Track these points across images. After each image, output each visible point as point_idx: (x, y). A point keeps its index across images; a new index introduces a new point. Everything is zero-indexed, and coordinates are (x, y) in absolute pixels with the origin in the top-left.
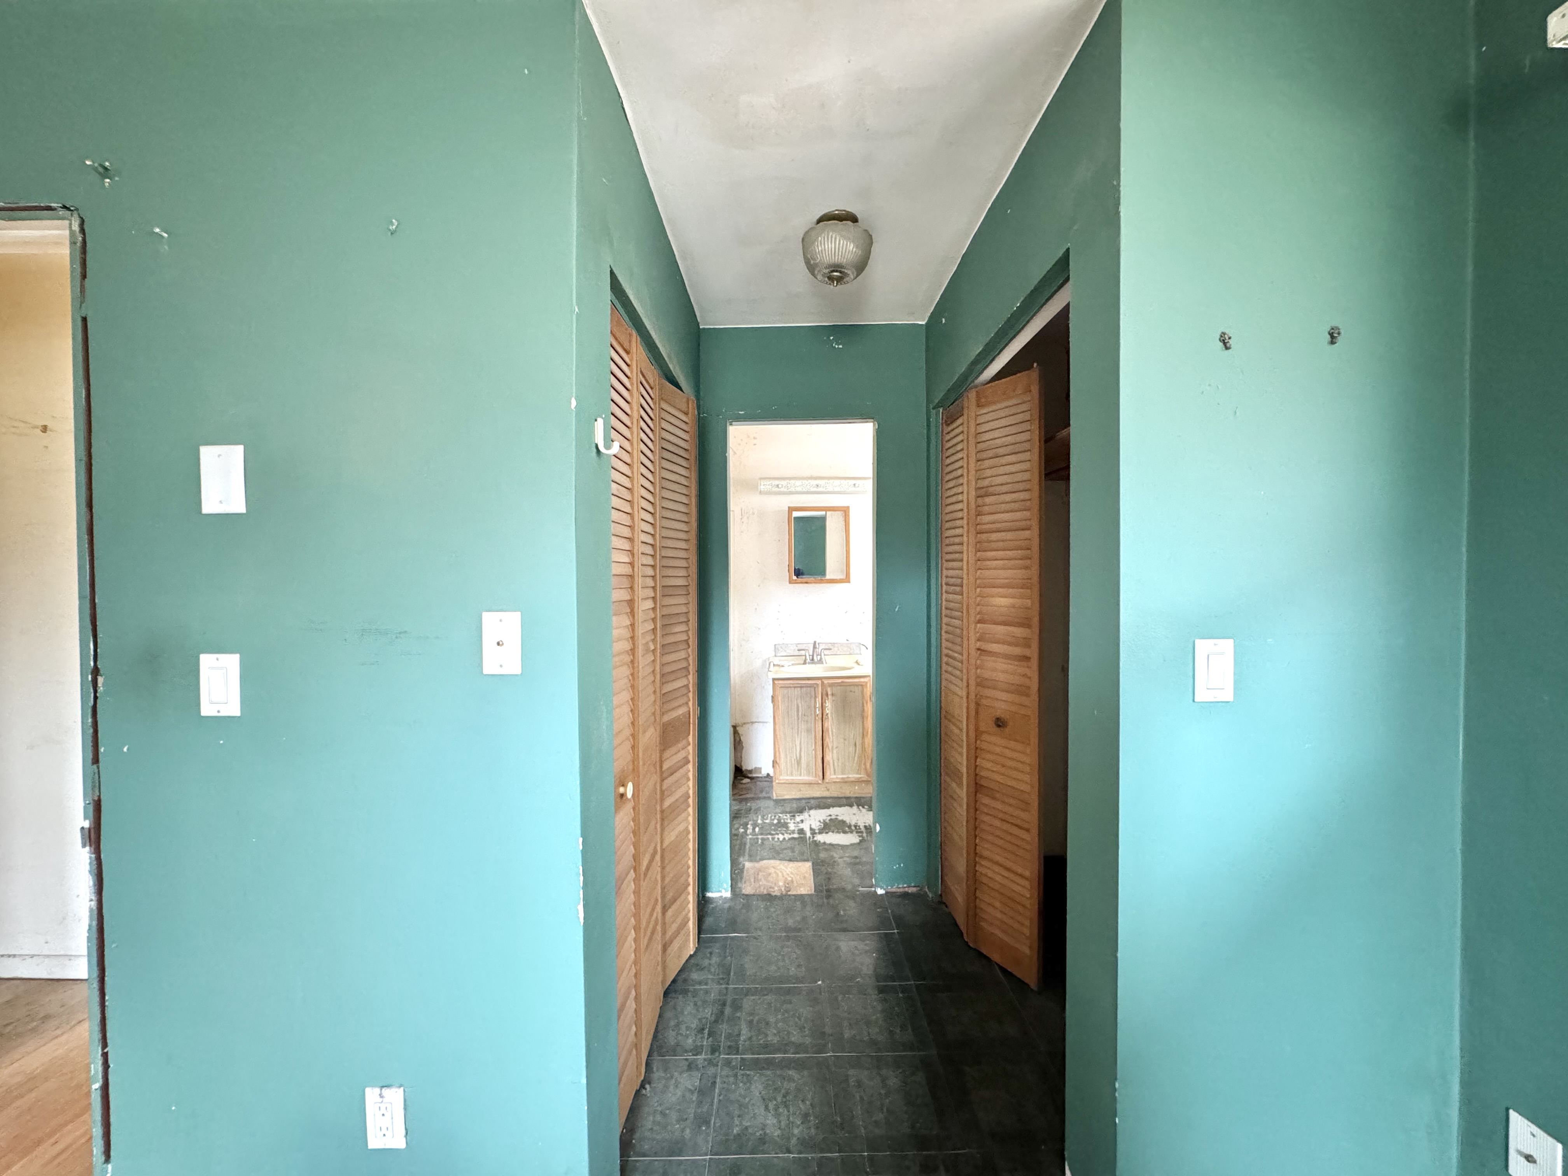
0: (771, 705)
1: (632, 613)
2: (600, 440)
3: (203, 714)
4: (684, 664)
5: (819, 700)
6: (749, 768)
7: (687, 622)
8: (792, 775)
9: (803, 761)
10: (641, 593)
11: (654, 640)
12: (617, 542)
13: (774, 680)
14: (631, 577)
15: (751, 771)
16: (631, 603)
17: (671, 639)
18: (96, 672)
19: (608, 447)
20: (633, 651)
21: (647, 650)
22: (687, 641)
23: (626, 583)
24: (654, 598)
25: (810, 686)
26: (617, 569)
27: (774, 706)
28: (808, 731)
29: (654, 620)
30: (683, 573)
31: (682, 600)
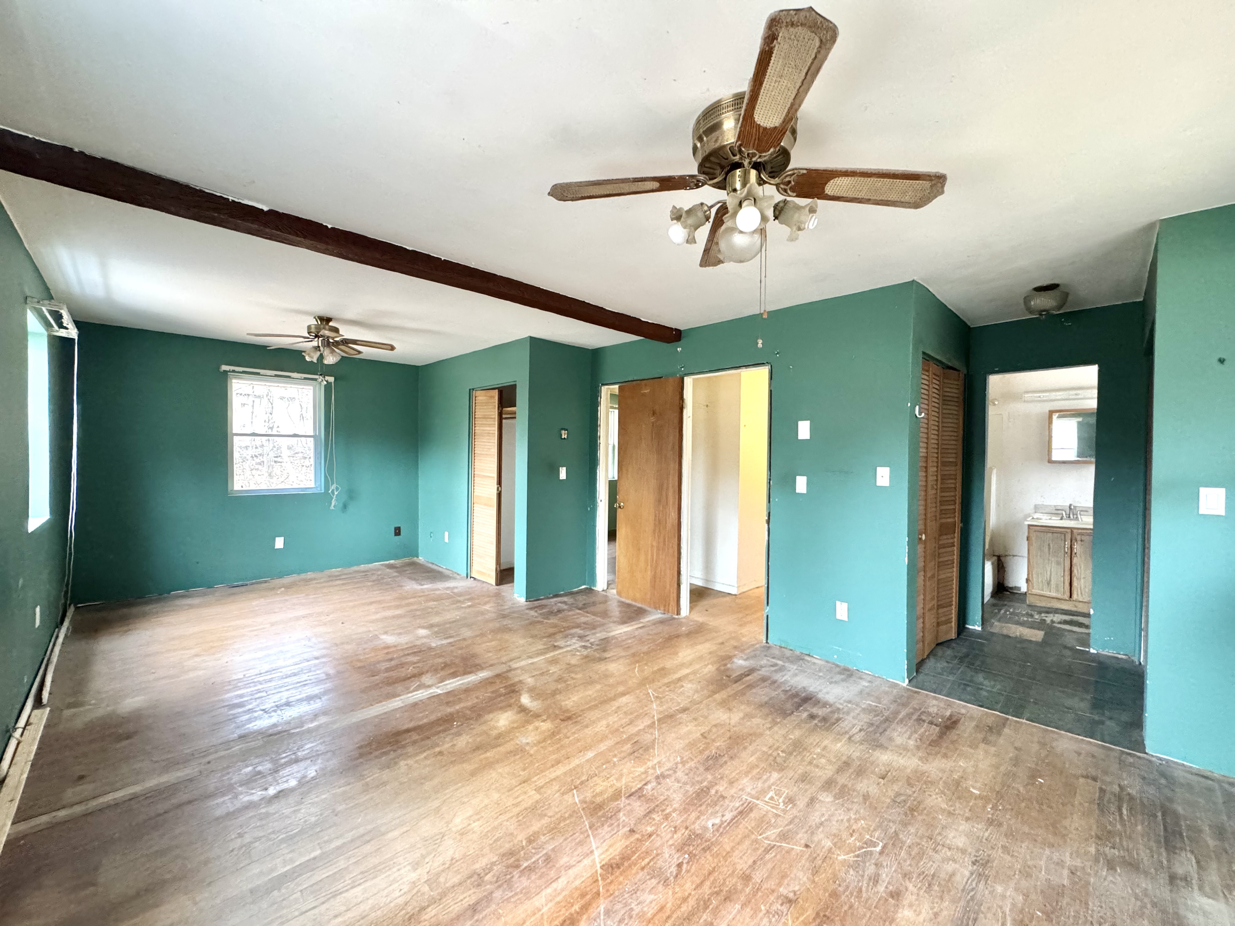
0: (1026, 542)
1: (926, 471)
2: (917, 413)
3: (797, 491)
4: (953, 498)
5: (1068, 544)
6: (1011, 586)
7: (956, 479)
8: (1042, 590)
9: (1053, 582)
10: (930, 464)
11: (936, 485)
12: (922, 445)
13: (1029, 526)
14: (927, 457)
15: (1012, 588)
16: (926, 467)
17: (946, 486)
18: (770, 480)
19: (920, 415)
20: (926, 486)
21: (932, 487)
22: (955, 488)
23: (924, 460)
24: (937, 467)
25: (1061, 533)
26: (922, 454)
27: (1028, 544)
28: (1058, 563)
29: (937, 476)
30: (954, 455)
31: (953, 468)
